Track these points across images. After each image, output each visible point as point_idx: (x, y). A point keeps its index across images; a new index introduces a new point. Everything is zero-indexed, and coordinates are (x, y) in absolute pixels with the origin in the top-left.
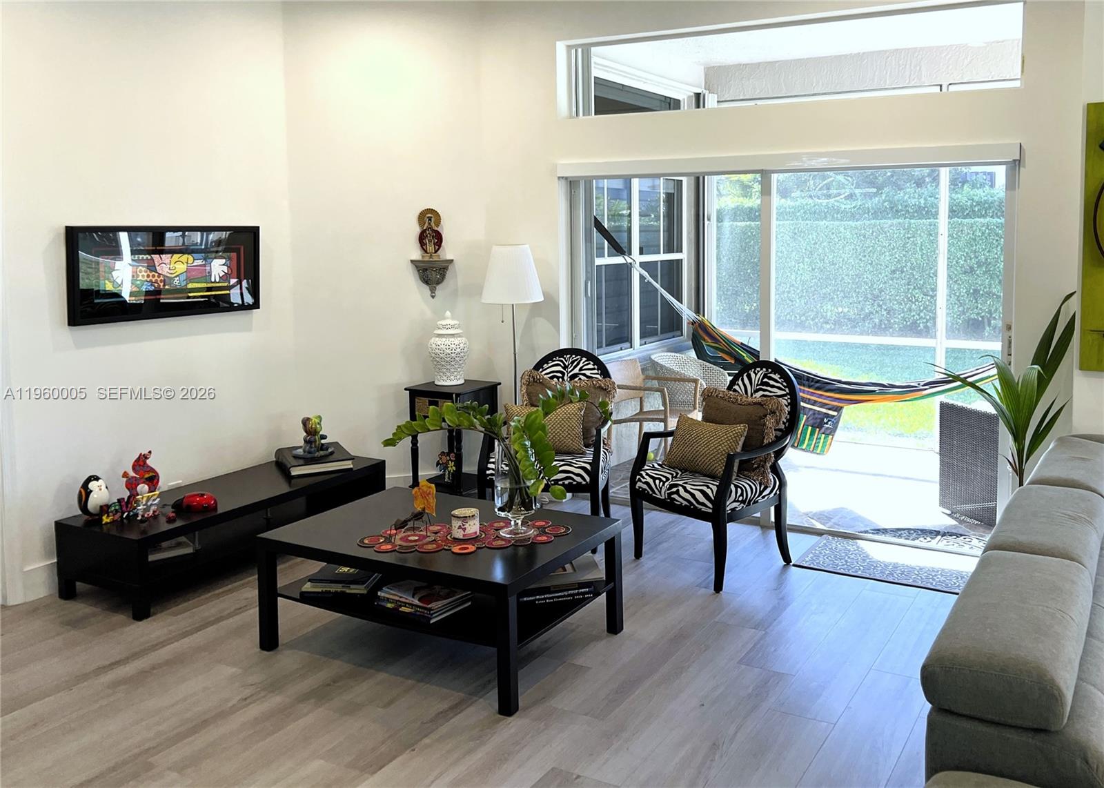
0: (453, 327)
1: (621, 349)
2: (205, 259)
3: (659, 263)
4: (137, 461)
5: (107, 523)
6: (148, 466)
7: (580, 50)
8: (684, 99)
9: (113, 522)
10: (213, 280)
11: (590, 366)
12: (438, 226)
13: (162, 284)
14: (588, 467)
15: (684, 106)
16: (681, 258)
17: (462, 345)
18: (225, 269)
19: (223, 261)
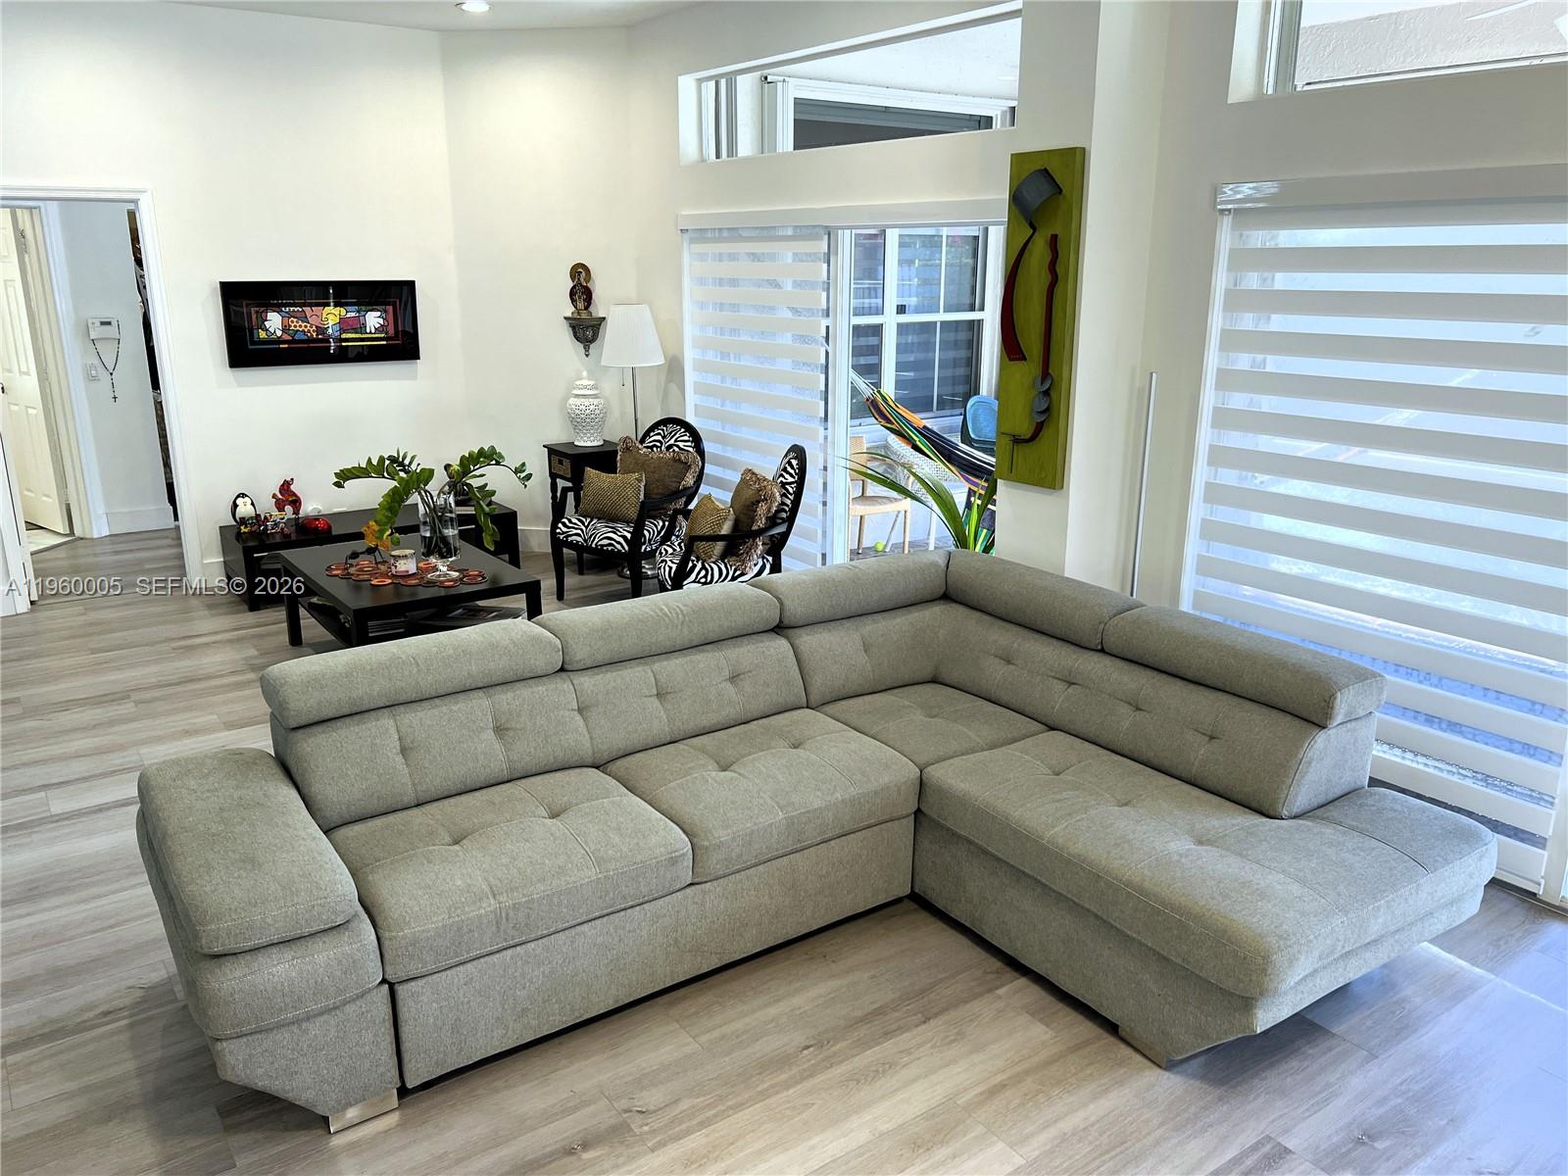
0: (585, 387)
1: (860, 425)
2: (358, 312)
3: (938, 325)
4: (283, 485)
5: (244, 533)
6: (292, 492)
7: (723, 82)
8: (997, 116)
9: (250, 532)
10: (368, 331)
11: (686, 438)
12: (587, 281)
13: (314, 334)
14: (629, 536)
15: (997, 124)
16: (978, 318)
17: (592, 407)
18: (381, 321)
19: (379, 314)
